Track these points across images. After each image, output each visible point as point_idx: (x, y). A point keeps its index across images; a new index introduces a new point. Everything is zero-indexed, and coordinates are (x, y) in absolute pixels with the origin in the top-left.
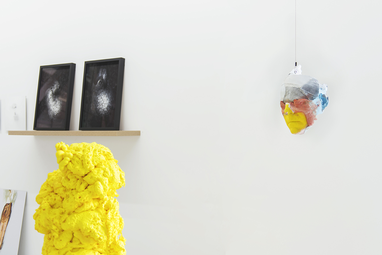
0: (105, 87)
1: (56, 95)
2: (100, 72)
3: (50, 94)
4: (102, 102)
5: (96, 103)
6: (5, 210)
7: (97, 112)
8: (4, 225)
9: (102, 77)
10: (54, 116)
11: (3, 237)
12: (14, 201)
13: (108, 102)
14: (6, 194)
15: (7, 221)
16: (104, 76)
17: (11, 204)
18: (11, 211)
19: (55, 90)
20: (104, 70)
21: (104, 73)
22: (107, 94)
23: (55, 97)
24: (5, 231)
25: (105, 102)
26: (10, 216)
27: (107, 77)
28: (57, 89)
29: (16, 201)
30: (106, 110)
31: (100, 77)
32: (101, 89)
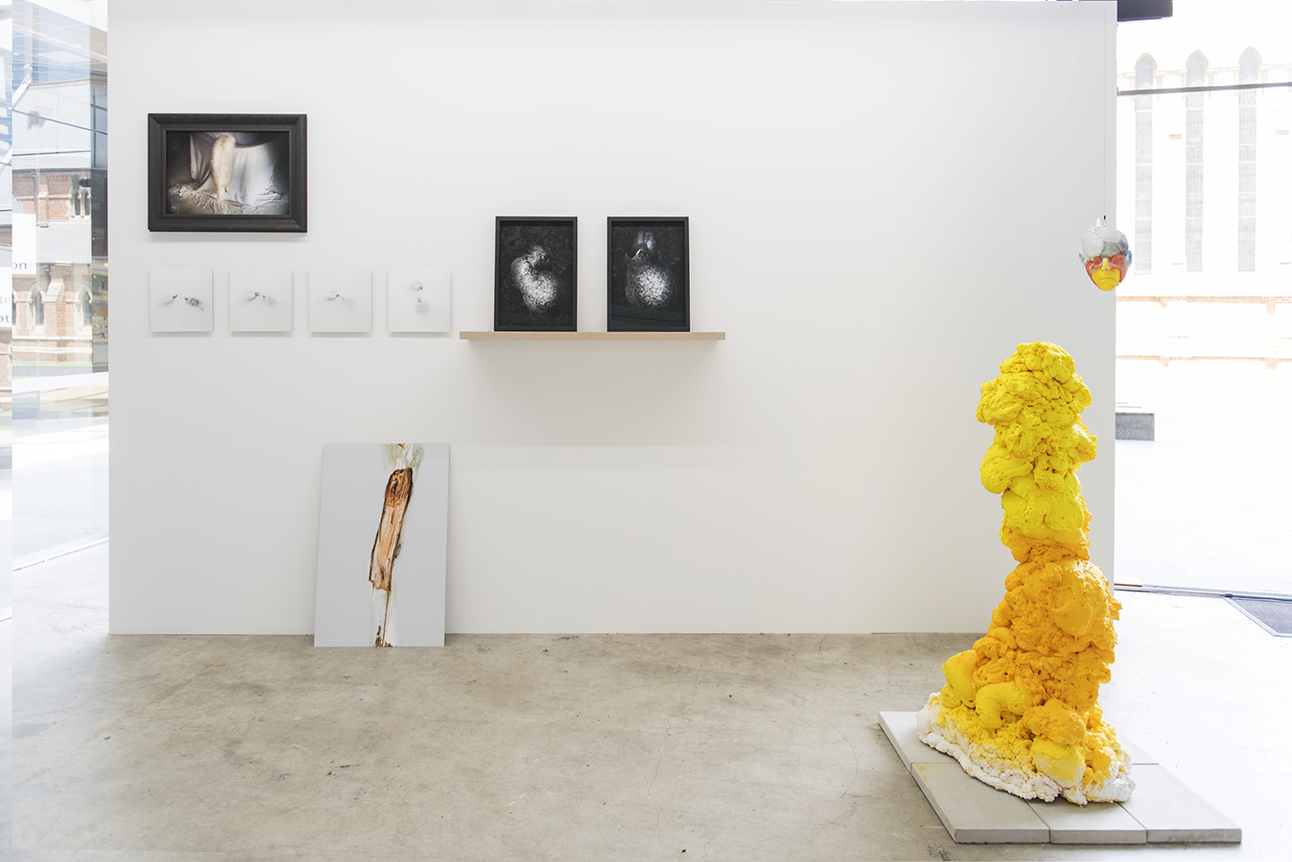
0: (653, 261)
1: (538, 270)
2: (640, 236)
3: (523, 268)
4: (650, 286)
5: (637, 287)
6: (393, 483)
7: (640, 302)
8: (397, 512)
9: (646, 246)
10: (539, 306)
11: (399, 535)
12: (418, 465)
13: (663, 286)
14: (392, 452)
15: (404, 504)
16: (649, 244)
17: (410, 471)
18: (411, 483)
19: (534, 261)
20: (647, 234)
21: (648, 240)
22: (658, 274)
23: (537, 274)
24: (402, 522)
25: (656, 286)
26: (409, 493)
27: (656, 245)
28: (541, 260)
29: (421, 464)
30: (659, 298)
31: (641, 245)
32: (646, 264)
